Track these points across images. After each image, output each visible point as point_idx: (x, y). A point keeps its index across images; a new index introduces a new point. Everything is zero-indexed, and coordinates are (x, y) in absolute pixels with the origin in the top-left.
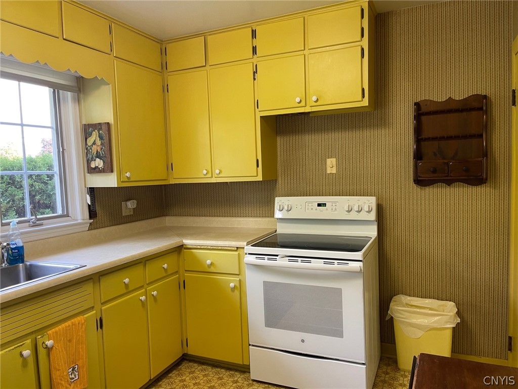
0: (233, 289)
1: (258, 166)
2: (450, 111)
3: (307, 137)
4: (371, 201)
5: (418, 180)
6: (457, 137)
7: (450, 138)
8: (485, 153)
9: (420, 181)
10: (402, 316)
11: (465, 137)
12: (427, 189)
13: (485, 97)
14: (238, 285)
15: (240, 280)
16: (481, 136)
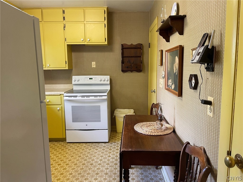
0: (59, 110)
1: (66, 64)
2: (132, 48)
3: (84, 53)
4: (108, 77)
5: (123, 70)
6: (134, 57)
7: (132, 57)
8: (142, 62)
9: (123, 71)
10: (118, 115)
11: (136, 57)
12: (125, 73)
13: (142, 44)
14: (61, 109)
15: (61, 107)
16: (141, 57)
